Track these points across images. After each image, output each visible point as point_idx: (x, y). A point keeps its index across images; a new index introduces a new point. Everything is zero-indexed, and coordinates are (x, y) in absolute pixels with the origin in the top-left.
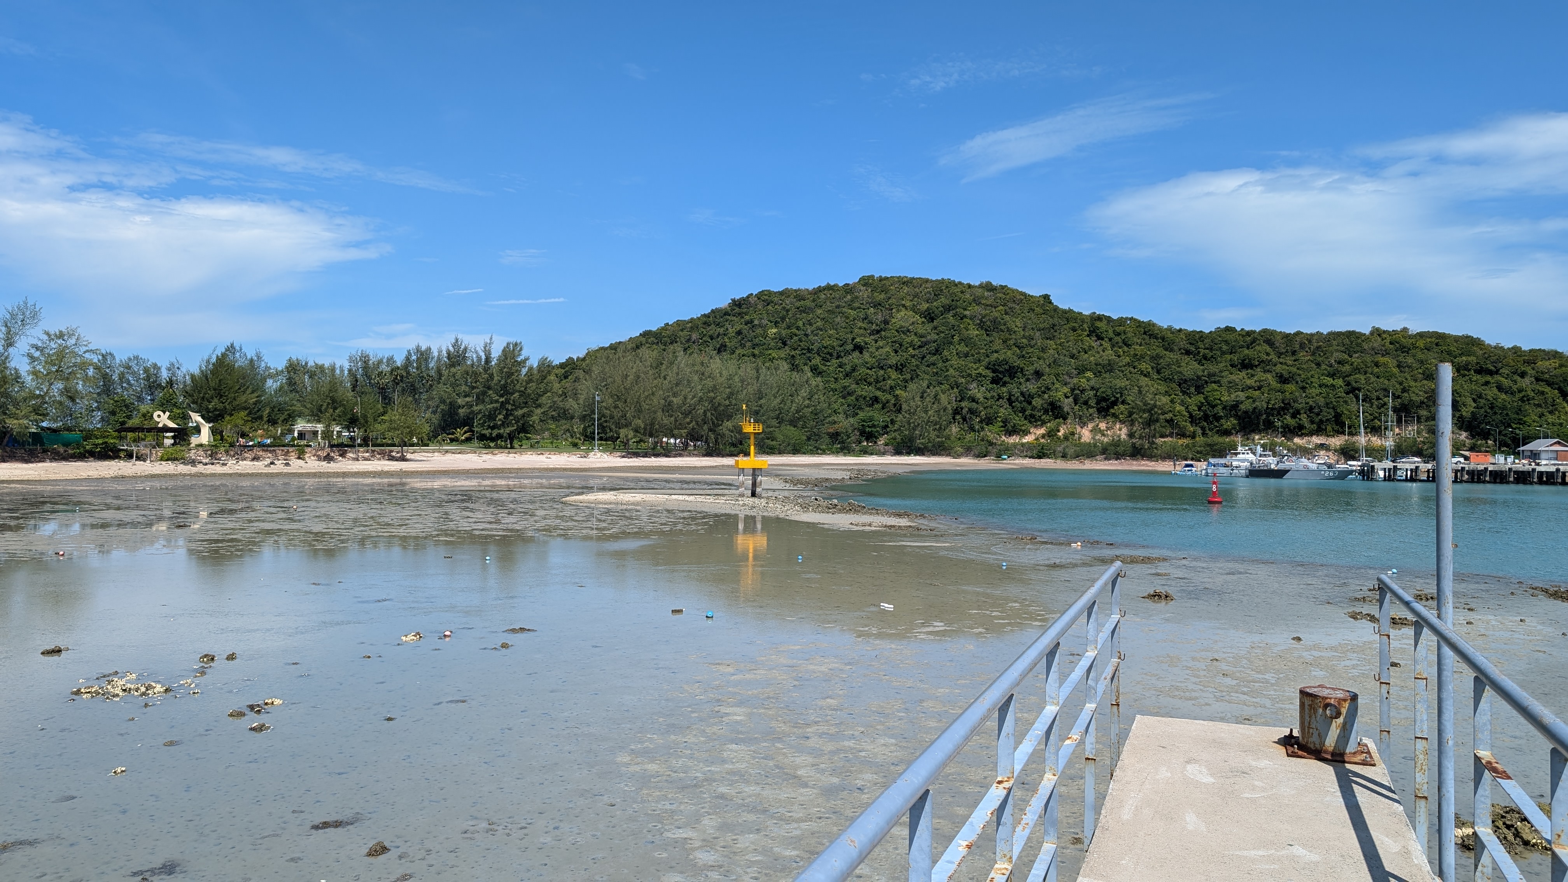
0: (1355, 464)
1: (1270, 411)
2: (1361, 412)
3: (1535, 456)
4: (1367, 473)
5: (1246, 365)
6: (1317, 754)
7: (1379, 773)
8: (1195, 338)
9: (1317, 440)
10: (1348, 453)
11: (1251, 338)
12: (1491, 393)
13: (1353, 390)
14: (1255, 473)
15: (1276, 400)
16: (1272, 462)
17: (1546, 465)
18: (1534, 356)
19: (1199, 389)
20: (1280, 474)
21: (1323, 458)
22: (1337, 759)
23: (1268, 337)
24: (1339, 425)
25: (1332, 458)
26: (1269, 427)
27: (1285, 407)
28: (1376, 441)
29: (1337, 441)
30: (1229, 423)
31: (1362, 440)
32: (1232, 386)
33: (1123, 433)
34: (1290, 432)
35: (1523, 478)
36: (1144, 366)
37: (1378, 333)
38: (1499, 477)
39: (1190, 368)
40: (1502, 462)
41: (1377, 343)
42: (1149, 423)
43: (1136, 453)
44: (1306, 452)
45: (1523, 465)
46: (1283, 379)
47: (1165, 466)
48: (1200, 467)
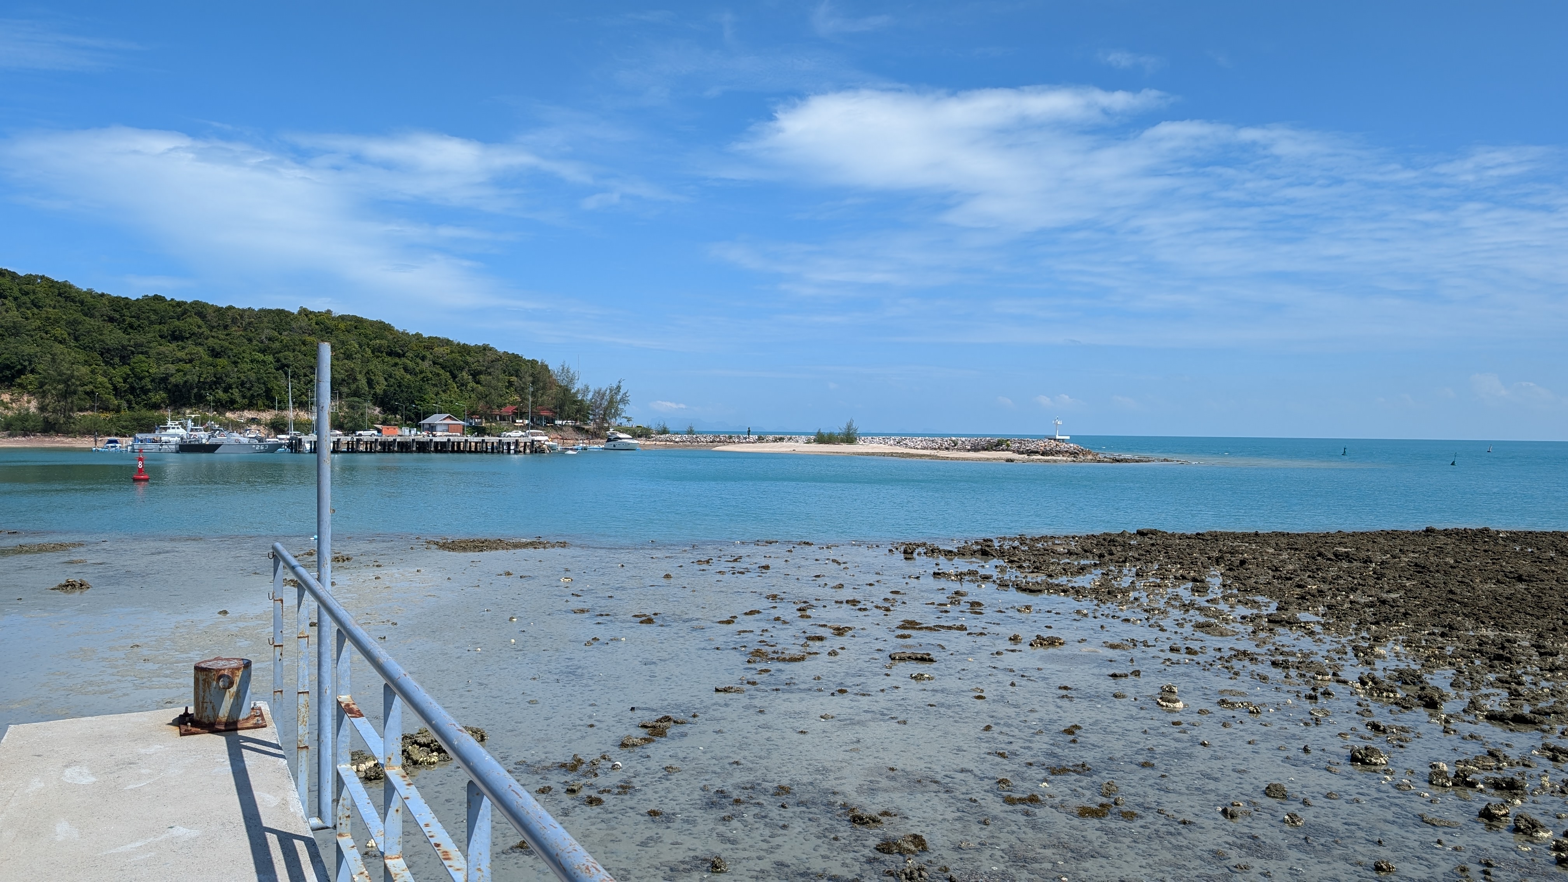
0: (284, 438)
1: (201, 385)
2: (288, 386)
3: (432, 428)
4: (295, 446)
5: (176, 337)
6: (211, 727)
7: (269, 734)
8: (120, 305)
9: (248, 414)
10: (278, 427)
11: (181, 309)
12: (399, 373)
13: (282, 367)
14: (185, 448)
15: (208, 374)
16: (203, 437)
17: (440, 436)
18: (432, 343)
19: (124, 360)
20: (212, 448)
21: (254, 431)
22: (230, 728)
23: (199, 309)
24: (269, 400)
25: (262, 432)
26: (200, 401)
27: (218, 381)
28: (303, 415)
29: (267, 416)
30: (158, 396)
31: (291, 414)
32: (161, 358)
33: (33, 406)
34: (222, 406)
35: (423, 447)
36: (58, 331)
37: (304, 312)
38: (404, 447)
39: (114, 336)
40: (408, 434)
41: (304, 321)
42: (64, 395)
43: (49, 428)
44: (237, 426)
45: (423, 436)
46: (215, 353)
47: (86, 442)
48: (125, 443)
